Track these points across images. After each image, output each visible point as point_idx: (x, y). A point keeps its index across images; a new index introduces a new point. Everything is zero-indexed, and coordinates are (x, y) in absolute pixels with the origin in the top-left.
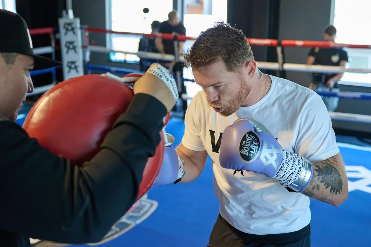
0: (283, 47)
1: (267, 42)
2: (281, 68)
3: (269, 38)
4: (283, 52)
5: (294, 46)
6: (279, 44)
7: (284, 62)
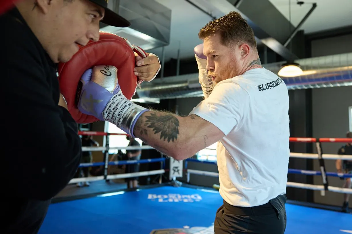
0: (320, 143)
1: (309, 139)
2: (320, 158)
3: (307, 137)
4: (320, 146)
5: (329, 141)
6: (318, 141)
7: (322, 153)
